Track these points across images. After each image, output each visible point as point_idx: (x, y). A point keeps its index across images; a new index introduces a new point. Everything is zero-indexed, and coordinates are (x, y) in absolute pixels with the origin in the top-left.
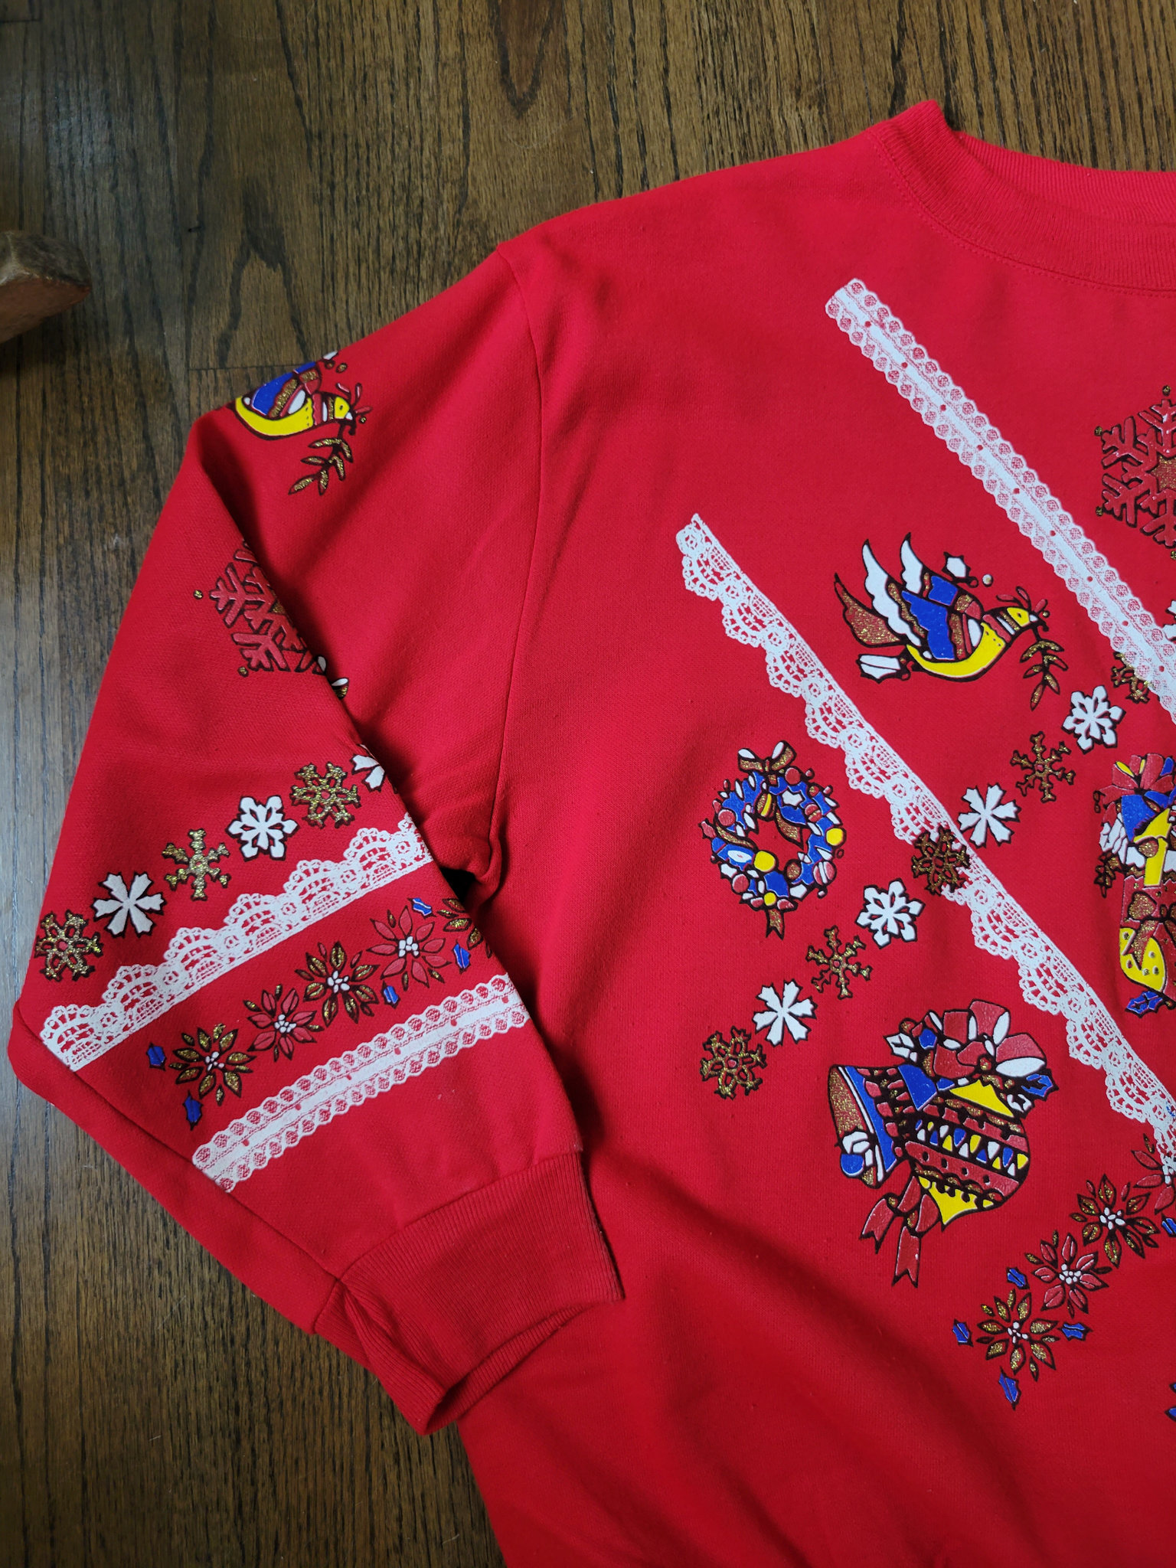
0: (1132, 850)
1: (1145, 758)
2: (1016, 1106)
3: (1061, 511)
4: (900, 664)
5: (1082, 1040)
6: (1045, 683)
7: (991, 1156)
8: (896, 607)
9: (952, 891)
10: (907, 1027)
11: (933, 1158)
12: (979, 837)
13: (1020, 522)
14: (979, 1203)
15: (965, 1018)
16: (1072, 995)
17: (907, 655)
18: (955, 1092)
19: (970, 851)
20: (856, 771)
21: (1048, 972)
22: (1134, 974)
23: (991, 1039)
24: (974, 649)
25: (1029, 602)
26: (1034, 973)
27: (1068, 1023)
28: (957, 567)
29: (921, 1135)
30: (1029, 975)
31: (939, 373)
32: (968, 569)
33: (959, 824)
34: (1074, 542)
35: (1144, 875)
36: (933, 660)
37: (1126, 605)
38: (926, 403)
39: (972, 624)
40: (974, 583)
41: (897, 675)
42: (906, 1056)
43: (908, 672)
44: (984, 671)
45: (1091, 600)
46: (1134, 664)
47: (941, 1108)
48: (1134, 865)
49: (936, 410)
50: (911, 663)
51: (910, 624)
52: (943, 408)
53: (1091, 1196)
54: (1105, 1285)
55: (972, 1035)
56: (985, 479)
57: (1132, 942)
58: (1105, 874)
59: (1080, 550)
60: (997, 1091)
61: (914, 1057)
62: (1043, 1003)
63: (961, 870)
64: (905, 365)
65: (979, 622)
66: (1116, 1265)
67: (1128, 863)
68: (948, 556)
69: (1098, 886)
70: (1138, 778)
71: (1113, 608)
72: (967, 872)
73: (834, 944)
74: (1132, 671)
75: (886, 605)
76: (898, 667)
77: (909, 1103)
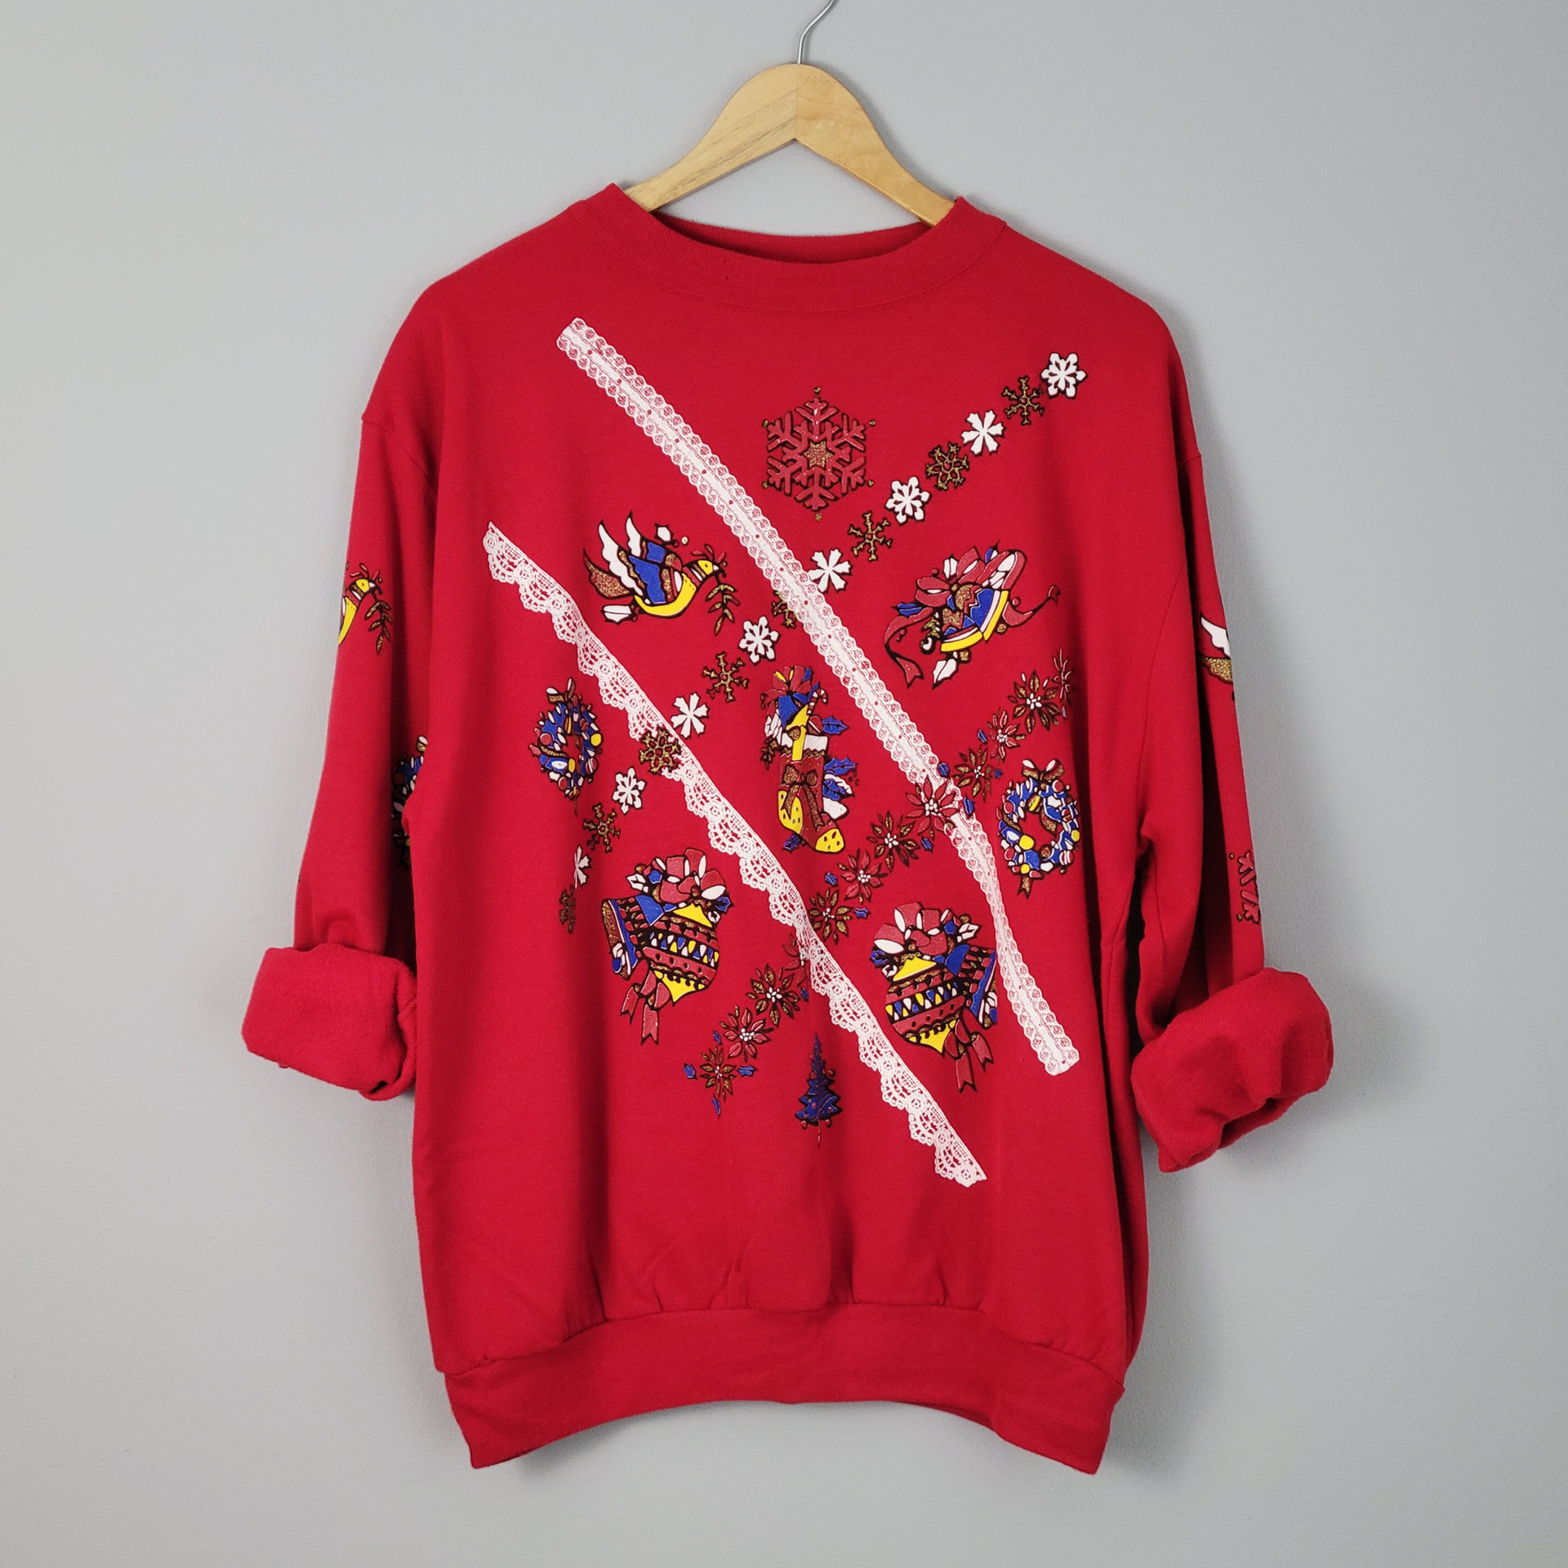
0: (785, 735)
1: (793, 669)
2: (712, 919)
3: (737, 486)
4: (631, 610)
5: (751, 871)
6: (725, 615)
7: (702, 955)
8: (625, 568)
9: (670, 771)
10: (638, 869)
11: (665, 958)
12: (686, 732)
13: (707, 495)
14: (696, 986)
15: (681, 862)
16: (743, 840)
17: (634, 602)
18: (677, 912)
19: (681, 743)
20: (607, 691)
21: (726, 825)
22: (787, 823)
23: (698, 875)
24: (678, 593)
25: (713, 555)
26: (718, 826)
27: (741, 860)
28: (664, 534)
29: (654, 943)
30: (715, 828)
31: (646, 385)
32: (672, 535)
33: (672, 724)
34: (746, 508)
35: (792, 753)
36: (652, 605)
37: (782, 556)
38: (637, 409)
39: (677, 575)
40: (676, 544)
41: (630, 618)
42: (641, 889)
43: (636, 615)
44: (685, 610)
45: (758, 552)
46: (787, 600)
47: (668, 923)
48: (786, 746)
49: (644, 414)
50: (638, 609)
51: (635, 580)
52: (650, 412)
53: (760, 980)
54: (769, 1040)
55: (687, 873)
56: (681, 465)
57: (785, 800)
58: (768, 753)
59: (751, 515)
60: (703, 910)
61: (646, 889)
62: (723, 847)
63: (675, 756)
64: (620, 381)
65: (680, 573)
66: (777, 1026)
67: (783, 744)
68: (658, 526)
69: (763, 762)
70: (788, 683)
71: (773, 558)
72: (680, 757)
73: (599, 815)
74: (786, 605)
75: (618, 568)
76: (630, 612)
77: (644, 921)
